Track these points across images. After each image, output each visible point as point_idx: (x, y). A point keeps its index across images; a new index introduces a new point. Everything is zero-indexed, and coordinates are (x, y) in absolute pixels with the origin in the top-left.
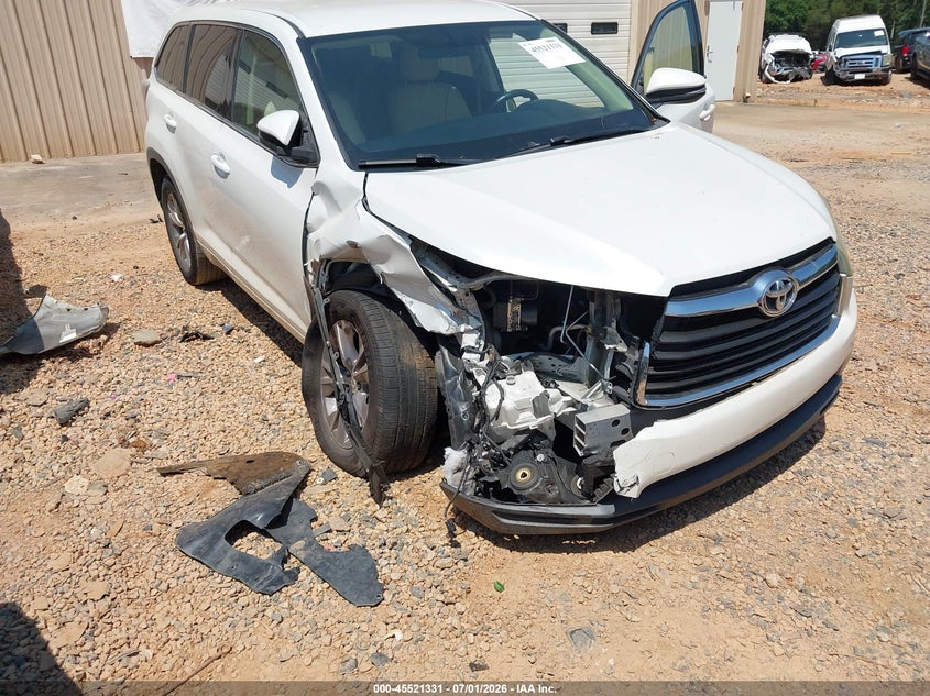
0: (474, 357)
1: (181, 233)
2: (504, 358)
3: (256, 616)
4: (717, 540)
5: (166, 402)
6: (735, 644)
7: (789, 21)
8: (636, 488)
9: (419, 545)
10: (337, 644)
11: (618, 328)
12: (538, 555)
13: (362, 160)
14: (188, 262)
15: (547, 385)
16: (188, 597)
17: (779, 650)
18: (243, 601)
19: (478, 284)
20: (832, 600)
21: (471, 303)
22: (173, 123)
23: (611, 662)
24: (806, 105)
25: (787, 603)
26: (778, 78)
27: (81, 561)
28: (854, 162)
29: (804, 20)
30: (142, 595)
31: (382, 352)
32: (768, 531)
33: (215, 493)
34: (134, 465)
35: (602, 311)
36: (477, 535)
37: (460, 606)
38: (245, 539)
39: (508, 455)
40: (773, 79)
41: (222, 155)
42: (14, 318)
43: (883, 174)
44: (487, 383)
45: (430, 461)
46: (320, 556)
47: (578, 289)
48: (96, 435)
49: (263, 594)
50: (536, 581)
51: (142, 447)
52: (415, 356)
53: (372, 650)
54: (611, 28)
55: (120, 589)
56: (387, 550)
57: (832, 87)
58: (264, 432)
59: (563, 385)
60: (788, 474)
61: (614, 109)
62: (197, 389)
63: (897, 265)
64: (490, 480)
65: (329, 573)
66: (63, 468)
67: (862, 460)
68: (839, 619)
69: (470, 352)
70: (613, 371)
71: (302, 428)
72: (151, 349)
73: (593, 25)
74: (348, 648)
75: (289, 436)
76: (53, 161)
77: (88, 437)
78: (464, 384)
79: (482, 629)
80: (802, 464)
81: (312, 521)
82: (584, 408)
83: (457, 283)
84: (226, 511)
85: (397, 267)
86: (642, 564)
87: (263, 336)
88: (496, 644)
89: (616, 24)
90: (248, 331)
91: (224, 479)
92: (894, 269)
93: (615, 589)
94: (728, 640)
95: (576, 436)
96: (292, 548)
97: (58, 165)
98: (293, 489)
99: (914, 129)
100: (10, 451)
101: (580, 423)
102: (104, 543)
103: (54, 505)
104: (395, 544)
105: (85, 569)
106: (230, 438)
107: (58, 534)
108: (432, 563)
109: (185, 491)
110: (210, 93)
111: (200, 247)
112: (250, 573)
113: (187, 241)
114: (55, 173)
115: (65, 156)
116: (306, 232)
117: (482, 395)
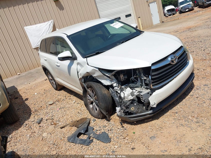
0: (116, 88)
1: (52, 80)
2: (123, 86)
3: (87, 150)
4: (177, 113)
5: (58, 114)
6: (185, 132)
7: (169, 3)
8: (155, 105)
9: (116, 129)
10: (104, 151)
11: (143, 75)
12: (140, 125)
13: (85, 56)
14: (55, 86)
15: (132, 90)
16: (73, 150)
17: (194, 131)
18: (83, 148)
19: (113, 73)
20: (203, 118)
21: (113, 77)
22: (46, 59)
23: (160, 141)
24: (176, 20)
25: (194, 121)
26: (169, 15)
27: (50, 148)
28: (189, 29)
29: (172, 1)
30: (64, 152)
31: (98, 92)
32: (187, 108)
33: (72, 129)
34: (55, 128)
35: (139, 72)
36: (127, 124)
37: (127, 138)
38: (81, 136)
39: (129, 106)
40: (168, 16)
41: (57, 63)
42: (23, 106)
43: (196, 30)
44: (120, 92)
45: (114, 112)
46: (96, 136)
47: (133, 69)
48: (46, 124)
49: (87, 146)
50: (141, 130)
51: (55, 124)
52: (105, 91)
53: (111, 151)
54: (130, 15)
55: (59, 152)
56: (109, 131)
57: (182, 14)
58: (79, 115)
59: (136, 89)
60: (189, 96)
61: (132, 32)
62: (63, 110)
63: (203, 48)
64: (126, 111)
65: (99, 138)
66: (41, 132)
67: (204, 89)
68: (205, 122)
69: (115, 87)
70: (145, 83)
71: (86, 112)
72: (52, 105)
73: (126, 16)
74: (106, 151)
75: (84, 115)
76: (22, 74)
77: (45, 125)
78: (116, 94)
79: (132, 141)
80: (191, 93)
81: (93, 130)
82: (141, 92)
83: (109, 74)
84: (76, 132)
85: (97, 74)
86: (162, 121)
87: (74, 97)
88: (136, 144)
89: (131, 14)
90: (71, 96)
91: (73, 126)
92: (203, 49)
93: (157, 127)
94: (183, 132)
95: (141, 98)
96: (91, 136)
97: (23, 74)
98: (88, 124)
99: (201, 18)
100: (30, 131)
101: (141, 95)
102: (53, 144)
103: (42, 139)
104: (111, 130)
105: (51, 149)
106: (73, 118)
107: (44, 144)
108: (119, 132)
109: (66, 130)
110: (51, 51)
111: (57, 82)
112: (83, 142)
113: (54, 82)
114: (23, 76)
115: (24, 72)
116: (78, 73)
117: (120, 95)
